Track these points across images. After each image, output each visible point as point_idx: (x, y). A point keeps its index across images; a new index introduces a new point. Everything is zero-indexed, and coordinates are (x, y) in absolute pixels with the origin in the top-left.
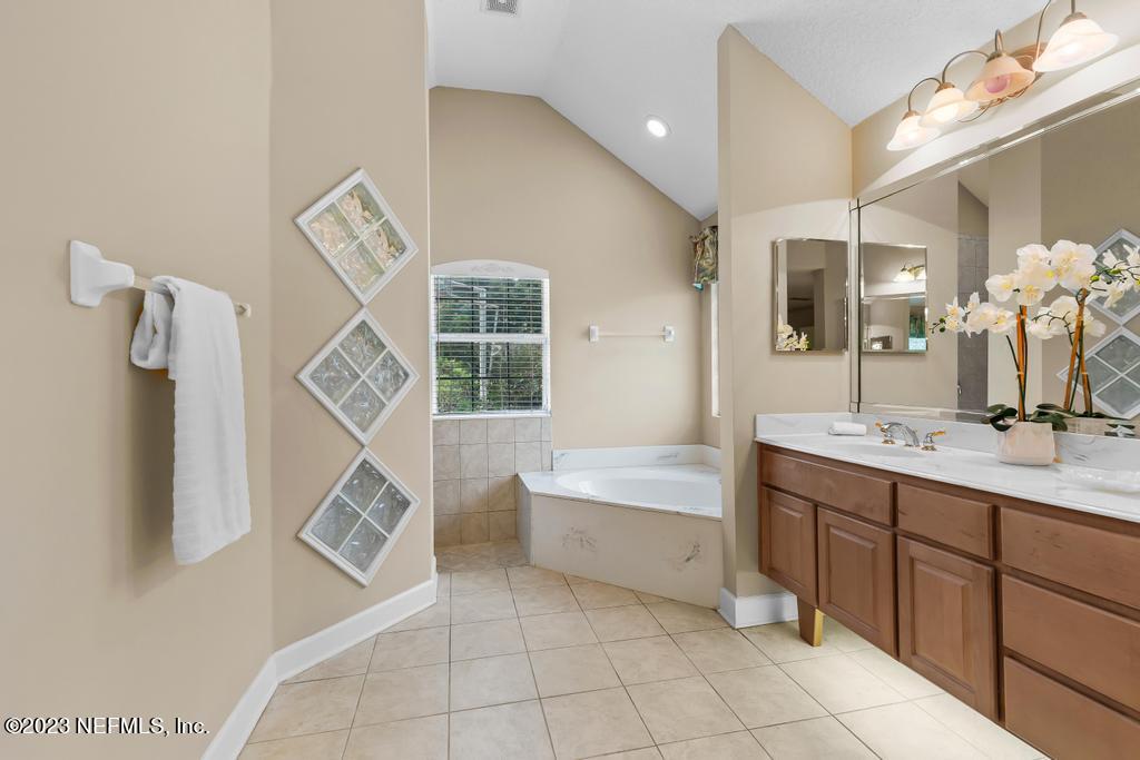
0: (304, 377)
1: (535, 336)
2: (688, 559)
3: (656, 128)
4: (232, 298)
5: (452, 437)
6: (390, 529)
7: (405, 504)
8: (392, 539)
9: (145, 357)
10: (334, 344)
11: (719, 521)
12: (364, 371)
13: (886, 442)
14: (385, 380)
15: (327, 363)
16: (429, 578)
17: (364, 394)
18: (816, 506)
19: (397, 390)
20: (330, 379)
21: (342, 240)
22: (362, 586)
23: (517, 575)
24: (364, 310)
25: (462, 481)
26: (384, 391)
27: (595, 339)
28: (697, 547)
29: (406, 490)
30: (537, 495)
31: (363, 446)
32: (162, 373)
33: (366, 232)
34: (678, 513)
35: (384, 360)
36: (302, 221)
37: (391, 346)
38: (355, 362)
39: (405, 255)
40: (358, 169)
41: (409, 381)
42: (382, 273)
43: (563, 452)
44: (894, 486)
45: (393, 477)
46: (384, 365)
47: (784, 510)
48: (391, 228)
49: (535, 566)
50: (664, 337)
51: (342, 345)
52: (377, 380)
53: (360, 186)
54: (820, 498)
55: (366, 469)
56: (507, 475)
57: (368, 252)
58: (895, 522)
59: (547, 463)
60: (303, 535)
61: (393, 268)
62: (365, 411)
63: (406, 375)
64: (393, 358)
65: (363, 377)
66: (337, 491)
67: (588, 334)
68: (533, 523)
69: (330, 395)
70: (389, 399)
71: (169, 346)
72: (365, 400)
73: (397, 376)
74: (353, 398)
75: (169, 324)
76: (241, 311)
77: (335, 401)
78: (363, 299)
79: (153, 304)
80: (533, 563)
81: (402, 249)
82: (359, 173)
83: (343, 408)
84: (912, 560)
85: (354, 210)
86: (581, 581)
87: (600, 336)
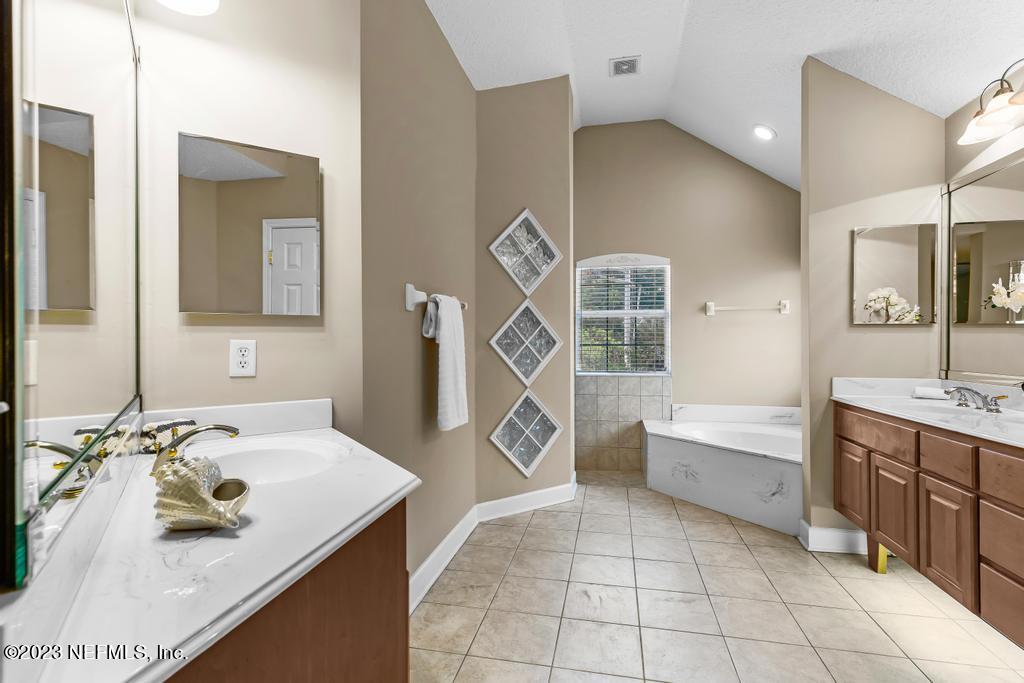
0: (493, 342)
1: (659, 311)
2: (773, 494)
3: (763, 134)
4: (459, 299)
5: (592, 388)
6: (543, 445)
7: (553, 429)
8: (545, 450)
9: (427, 333)
10: (510, 322)
11: (800, 464)
12: (527, 339)
13: (960, 405)
14: (541, 345)
15: (506, 334)
16: (569, 482)
17: (527, 354)
18: (870, 452)
19: (548, 352)
20: (508, 344)
21: (515, 255)
22: (526, 477)
23: (635, 493)
24: (528, 300)
25: (598, 423)
26: (540, 352)
27: (711, 312)
28: (781, 484)
29: (554, 419)
30: (653, 435)
31: (526, 387)
32: (433, 340)
33: (529, 249)
34: (765, 456)
35: (540, 331)
36: (492, 248)
37: (544, 323)
38: (522, 333)
39: (555, 260)
40: (525, 209)
41: (556, 346)
42: (539, 274)
43: (681, 405)
44: (918, 434)
45: (545, 410)
46: (540, 335)
47: (850, 456)
48: (546, 244)
49: (650, 490)
50: (779, 310)
51: (514, 323)
52: (535, 345)
53: (526, 219)
54: (872, 445)
55: (528, 402)
56: (633, 421)
57: (530, 262)
58: (918, 463)
59: (667, 413)
60: (492, 438)
61: (546, 270)
62: (528, 365)
63: (555, 342)
64: (546, 331)
65: (527, 343)
66: (511, 414)
67: (704, 309)
68: (649, 456)
69: (507, 353)
70: (543, 358)
71: (437, 328)
72: (527, 358)
73: (548, 343)
74: (521, 356)
75: (437, 316)
76: (463, 307)
77: (510, 358)
78: (528, 292)
79: (431, 307)
80: (649, 486)
81: (551, 256)
82: (526, 211)
83: (515, 362)
84: (928, 493)
85: (522, 236)
86: (685, 503)
87: (716, 311)
